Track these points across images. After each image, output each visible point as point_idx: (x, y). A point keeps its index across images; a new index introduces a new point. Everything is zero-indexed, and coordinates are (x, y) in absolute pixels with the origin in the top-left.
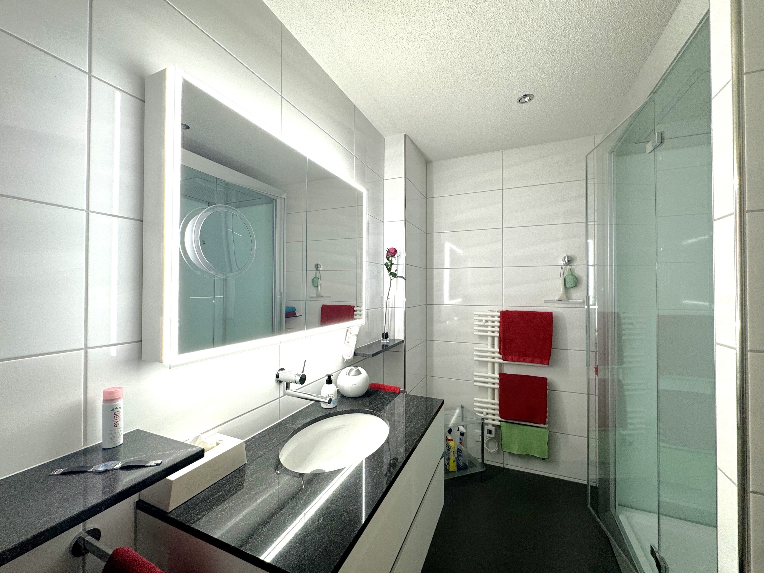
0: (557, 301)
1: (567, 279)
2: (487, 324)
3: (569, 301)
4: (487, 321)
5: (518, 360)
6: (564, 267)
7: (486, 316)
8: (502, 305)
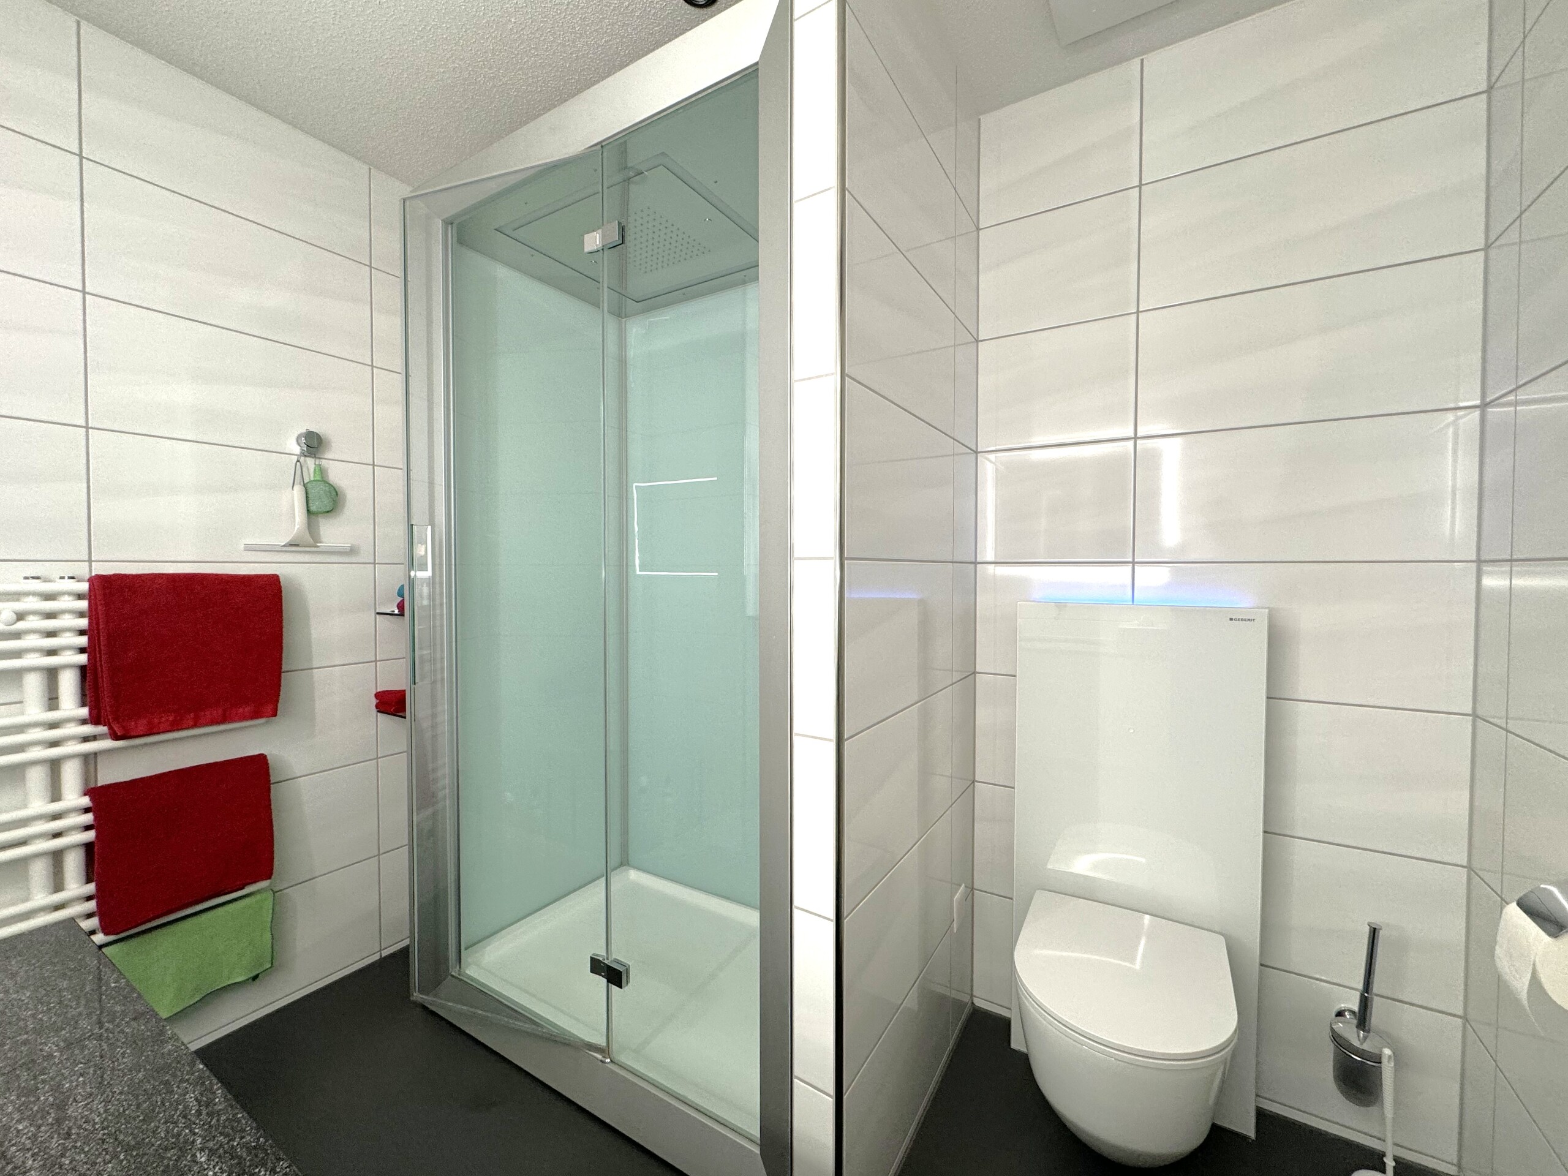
0: (284, 546)
1: (311, 492)
2: (21, 625)
3: (319, 546)
4: (21, 616)
5: (175, 726)
6: (302, 459)
7: (17, 596)
8: (86, 558)
